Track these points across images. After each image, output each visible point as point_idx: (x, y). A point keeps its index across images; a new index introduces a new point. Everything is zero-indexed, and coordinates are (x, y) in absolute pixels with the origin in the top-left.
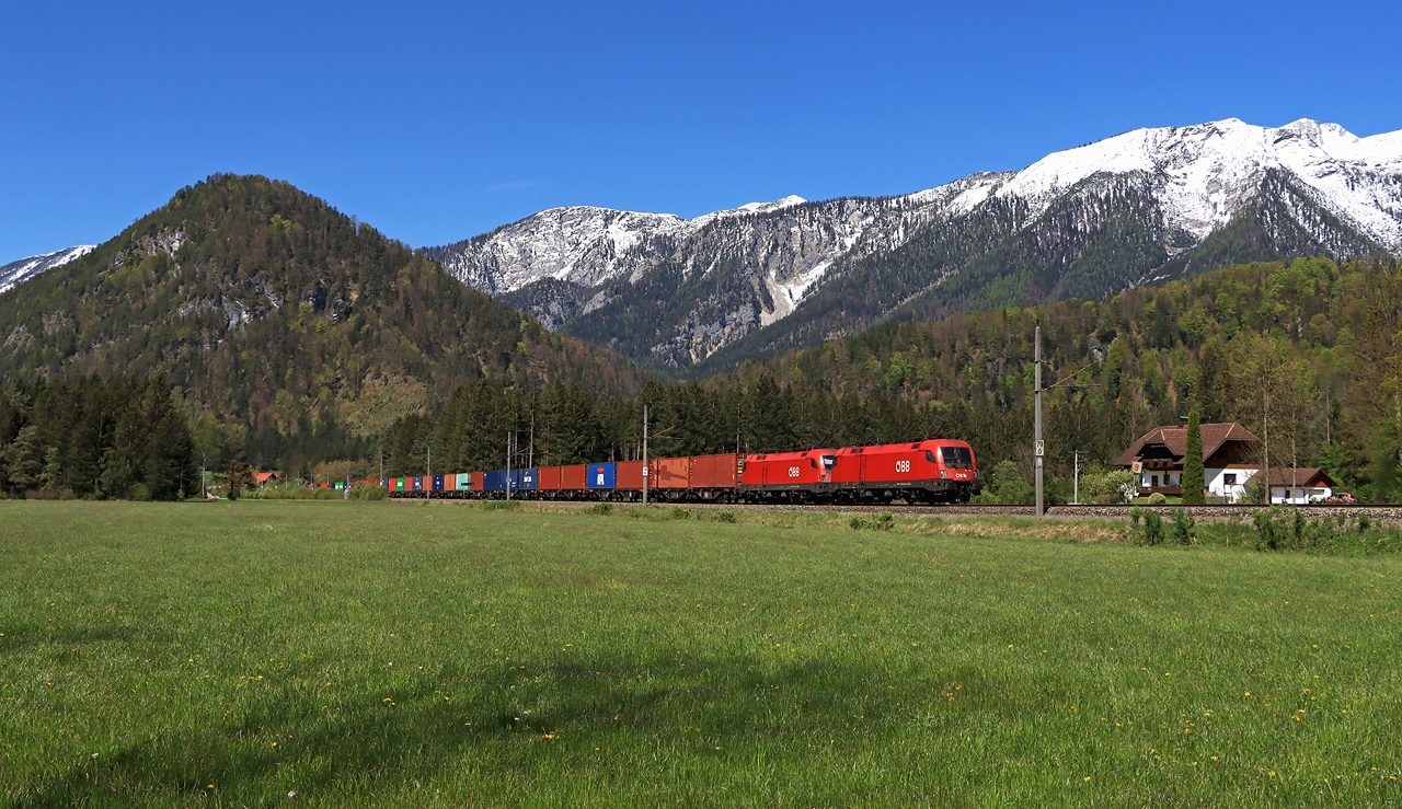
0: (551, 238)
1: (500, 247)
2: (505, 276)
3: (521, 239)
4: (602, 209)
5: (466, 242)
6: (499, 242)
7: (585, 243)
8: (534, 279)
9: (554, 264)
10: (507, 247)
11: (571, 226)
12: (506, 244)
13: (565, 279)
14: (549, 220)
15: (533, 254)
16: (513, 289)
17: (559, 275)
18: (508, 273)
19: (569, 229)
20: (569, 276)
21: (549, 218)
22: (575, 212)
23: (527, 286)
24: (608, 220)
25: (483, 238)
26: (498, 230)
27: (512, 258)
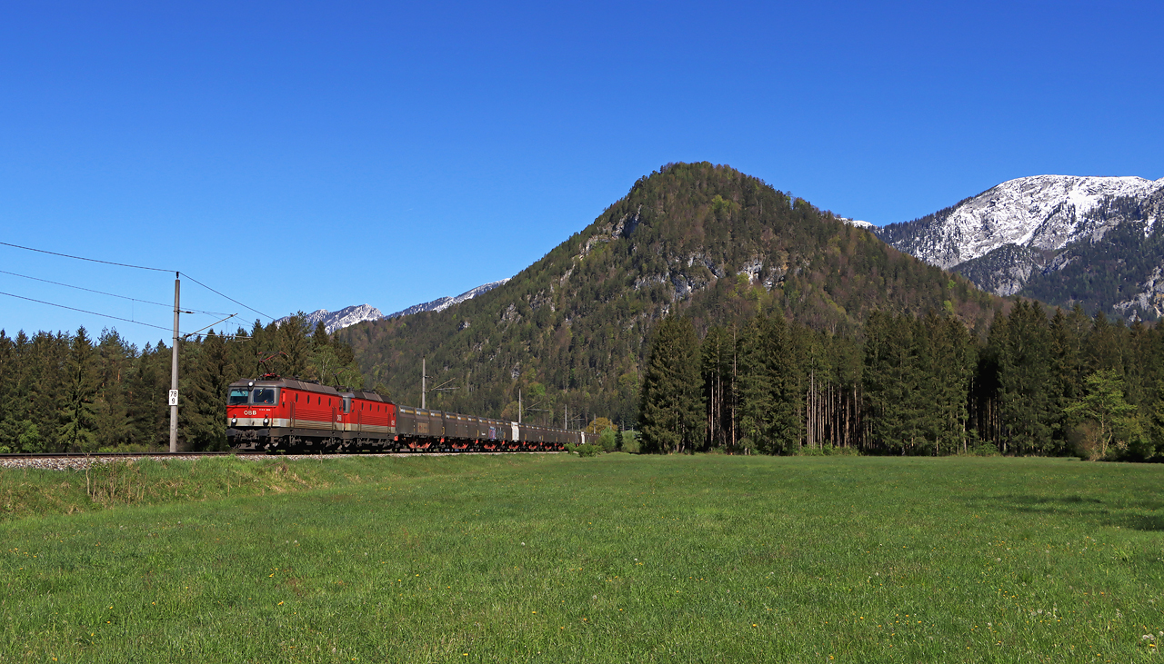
0: (1013, 207)
1: (963, 219)
2: (969, 245)
3: (983, 210)
4: (1062, 177)
5: (932, 215)
6: (962, 214)
7: (1045, 210)
8: (996, 246)
9: (1017, 231)
10: (967, 219)
11: (1031, 194)
12: (969, 216)
13: (1026, 245)
14: (1009, 190)
15: (994, 223)
16: (977, 256)
17: (1022, 241)
18: (972, 242)
19: (1029, 197)
20: (1031, 242)
21: (1009, 189)
22: (1035, 182)
23: (991, 252)
24: (1068, 187)
25: (948, 211)
26: (960, 204)
27: (975, 228)
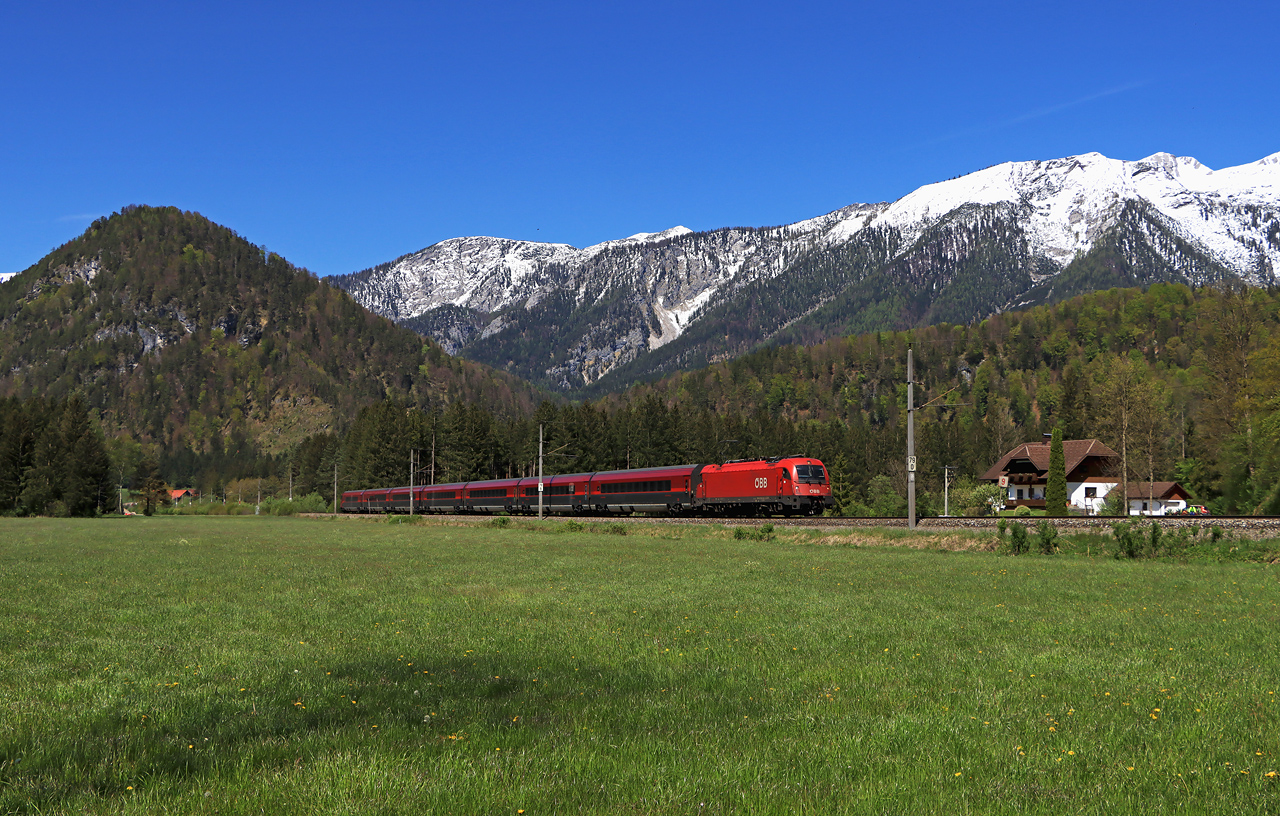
0: (451, 267)
1: (402, 275)
2: (407, 302)
3: (422, 268)
4: (499, 239)
5: (371, 270)
6: (402, 270)
7: (484, 271)
8: (434, 305)
9: (454, 291)
10: (409, 275)
11: (470, 255)
12: (408, 273)
13: (464, 306)
14: (448, 249)
15: (434, 282)
16: (415, 314)
17: (457, 303)
18: (410, 300)
19: (468, 258)
20: (468, 302)
21: (449, 248)
22: (474, 242)
23: (429, 312)
24: (505, 250)
25: (386, 267)
26: (401, 259)
27: (414, 286)
